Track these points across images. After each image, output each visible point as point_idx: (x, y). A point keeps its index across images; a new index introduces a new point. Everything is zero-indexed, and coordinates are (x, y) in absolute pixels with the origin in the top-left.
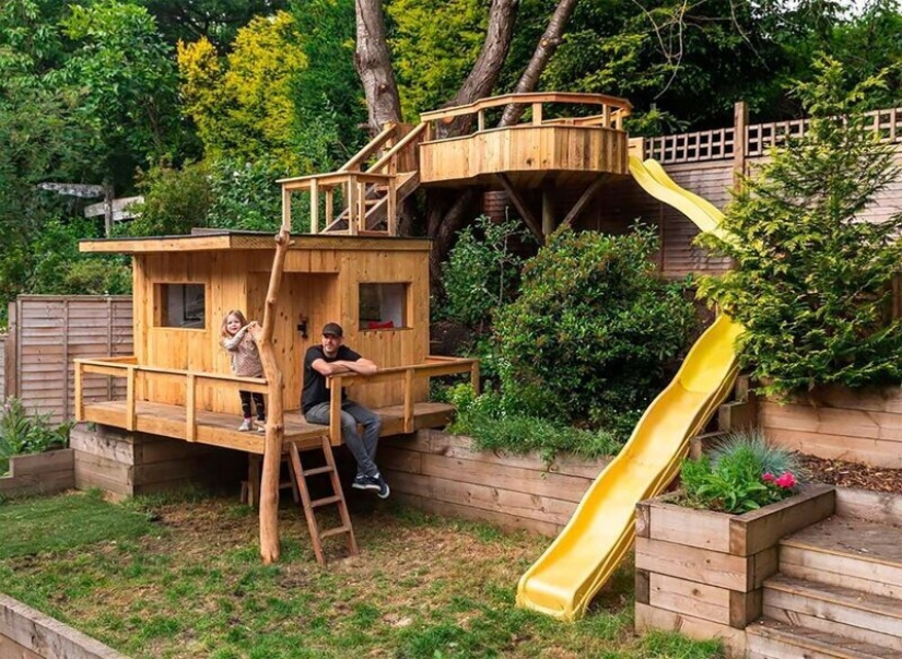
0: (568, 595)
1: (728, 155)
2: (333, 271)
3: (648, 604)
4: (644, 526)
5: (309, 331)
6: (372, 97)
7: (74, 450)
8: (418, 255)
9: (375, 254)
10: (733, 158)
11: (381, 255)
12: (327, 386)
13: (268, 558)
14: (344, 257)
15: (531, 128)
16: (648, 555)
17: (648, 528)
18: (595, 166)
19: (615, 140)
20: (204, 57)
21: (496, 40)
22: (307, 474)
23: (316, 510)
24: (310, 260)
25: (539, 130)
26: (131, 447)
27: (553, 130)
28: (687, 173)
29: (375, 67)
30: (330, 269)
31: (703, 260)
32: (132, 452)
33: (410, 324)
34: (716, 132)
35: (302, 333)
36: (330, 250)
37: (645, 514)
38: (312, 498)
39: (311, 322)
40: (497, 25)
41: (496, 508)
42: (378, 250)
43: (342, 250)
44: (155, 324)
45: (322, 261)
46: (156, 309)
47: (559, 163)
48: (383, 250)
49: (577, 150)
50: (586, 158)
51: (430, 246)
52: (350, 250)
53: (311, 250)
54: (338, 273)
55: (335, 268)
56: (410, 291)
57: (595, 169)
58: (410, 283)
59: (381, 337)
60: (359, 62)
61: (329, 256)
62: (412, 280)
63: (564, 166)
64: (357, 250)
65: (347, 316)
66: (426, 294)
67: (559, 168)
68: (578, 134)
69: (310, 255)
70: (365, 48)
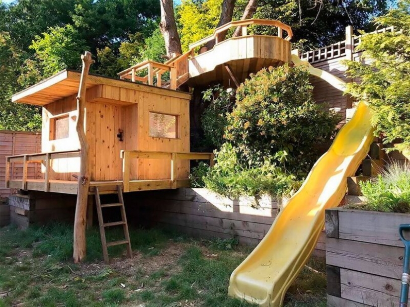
0: (269, 287)
1: (342, 55)
2: (134, 102)
3: (340, 296)
4: (333, 228)
5: (124, 138)
6: (168, 43)
7: (10, 205)
8: (183, 101)
9: (159, 97)
10: (345, 55)
12: (121, 157)
13: (77, 259)
14: (140, 96)
15: (241, 38)
16: (338, 253)
17: (337, 229)
19: (284, 46)
20: (107, 53)
22: (102, 207)
23: (106, 228)
24: (120, 94)
25: (245, 39)
26: (29, 200)
27: (252, 38)
29: (170, 29)
30: (132, 101)
32: (29, 204)
33: (179, 136)
34: (336, 44)
35: (119, 138)
36: (132, 90)
37: (334, 218)
38: (105, 222)
39: (124, 132)
41: (221, 230)
42: (161, 95)
43: (139, 91)
44: (50, 139)
45: (127, 96)
46: (51, 132)
47: (256, 54)
48: (163, 95)
49: (266, 48)
50: (271, 52)
51: (190, 97)
52: (144, 92)
53: (120, 88)
54: (137, 104)
55: (135, 101)
56: (180, 119)
57: (275, 58)
58: (179, 116)
59: (163, 141)
60: (162, 27)
61: (132, 93)
62: (180, 114)
63: (259, 56)
64: (148, 93)
65: (142, 127)
66: (188, 122)
67: (256, 57)
68: (265, 40)
69: (120, 91)
70: (165, 20)
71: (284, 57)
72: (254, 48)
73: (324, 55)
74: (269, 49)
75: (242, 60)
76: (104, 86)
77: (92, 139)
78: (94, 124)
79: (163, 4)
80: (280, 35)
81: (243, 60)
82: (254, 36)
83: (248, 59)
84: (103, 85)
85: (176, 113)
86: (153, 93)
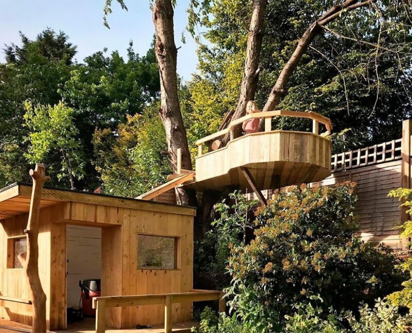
1: (397, 158)
2: (116, 223)
6: (170, 134)
8: (185, 218)
9: (152, 214)
10: (401, 159)
11: (157, 216)
14: (125, 214)
15: (264, 134)
18: (308, 160)
21: (245, 99)
24: (96, 213)
25: (269, 135)
27: (279, 134)
28: (368, 173)
29: (172, 116)
30: (113, 221)
31: (379, 229)
33: (179, 266)
34: (388, 143)
36: (114, 207)
40: (245, 89)
42: (154, 212)
43: (124, 208)
44: (8, 267)
45: (107, 215)
46: (9, 256)
47: (283, 156)
48: (157, 212)
49: (296, 148)
50: (302, 154)
51: (194, 213)
52: (131, 209)
53: (96, 205)
54: (120, 226)
55: (118, 222)
56: (180, 242)
57: (308, 162)
58: (179, 238)
59: (155, 275)
60: (162, 113)
61: (113, 212)
62: (180, 235)
63: (286, 159)
64: (137, 210)
65: (127, 257)
66: (191, 246)
67: (283, 160)
68: (295, 138)
69: (96, 209)
70: (165, 104)
71: (321, 160)
72: (281, 148)
73: (373, 157)
74: (300, 149)
75: (264, 163)
76: (73, 204)
77: (59, 273)
78: (62, 252)
79: (163, 82)
80: (316, 131)
81: (266, 163)
82: (280, 132)
83: (273, 162)
84: (71, 202)
85: (175, 234)
86: (143, 210)
